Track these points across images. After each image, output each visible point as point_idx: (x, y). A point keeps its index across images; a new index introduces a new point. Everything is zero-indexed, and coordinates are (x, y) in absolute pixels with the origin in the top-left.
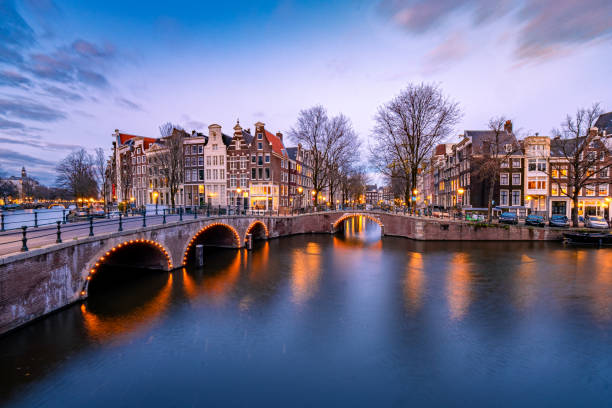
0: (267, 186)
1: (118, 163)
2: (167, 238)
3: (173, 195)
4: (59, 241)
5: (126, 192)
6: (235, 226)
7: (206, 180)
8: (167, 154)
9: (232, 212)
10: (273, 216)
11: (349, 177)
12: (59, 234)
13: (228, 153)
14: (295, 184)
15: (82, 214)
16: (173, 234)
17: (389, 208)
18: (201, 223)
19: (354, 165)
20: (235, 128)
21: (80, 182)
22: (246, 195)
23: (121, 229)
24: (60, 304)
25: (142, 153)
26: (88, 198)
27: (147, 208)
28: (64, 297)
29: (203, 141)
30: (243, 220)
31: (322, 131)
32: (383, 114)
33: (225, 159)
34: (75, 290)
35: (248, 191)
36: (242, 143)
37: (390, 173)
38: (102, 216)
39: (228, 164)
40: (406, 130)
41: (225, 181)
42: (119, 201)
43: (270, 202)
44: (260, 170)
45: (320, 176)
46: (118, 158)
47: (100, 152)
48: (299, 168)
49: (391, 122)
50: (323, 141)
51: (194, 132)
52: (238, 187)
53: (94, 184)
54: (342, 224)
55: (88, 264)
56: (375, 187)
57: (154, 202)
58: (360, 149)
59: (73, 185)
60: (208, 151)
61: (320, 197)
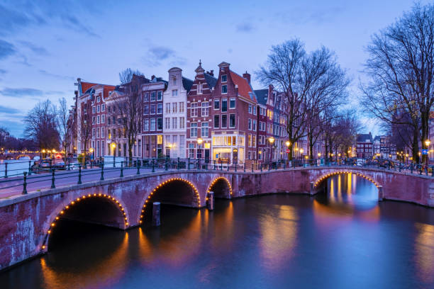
0: (232, 135)
1: (79, 113)
2: (123, 192)
3: (130, 146)
4: (25, 192)
5: (86, 143)
6: (195, 181)
7: (165, 130)
8: (126, 102)
9: (192, 166)
10: (238, 171)
11: (333, 123)
12: (25, 185)
13: (188, 98)
14: (265, 133)
15: (45, 165)
16: (130, 188)
17: (390, 164)
18: (158, 178)
19: (340, 109)
20: (197, 71)
21: (45, 133)
22: (207, 146)
23: (80, 182)
24: (24, 257)
25: (102, 102)
26: (51, 149)
27: (106, 160)
28: (27, 250)
29: (162, 86)
30: (204, 176)
31: (299, 68)
32: (379, 43)
33: (185, 106)
34: (37, 244)
35: (210, 142)
36: (204, 87)
37: (389, 117)
38: (62, 168)
39: (188, 110)
40: (411, 62)
41: (185, 130)
42: (79, 152)
43: (235, 154)
44: (224, 117)
45: (296, 123)
46: (79, 108)
47: (63, 103)
48: (270, 114)
49: (390, 53)
50: (300, 80)
51: (153, 77)
52: (199, 137)
53: (57, 134)
54: (324, 184)
55: (49, 217)
56: (369, 136)
57: (112, 154)
58: (348, 88)
59: (38, 136)
60: (168, 98)
61: (296, 149)
